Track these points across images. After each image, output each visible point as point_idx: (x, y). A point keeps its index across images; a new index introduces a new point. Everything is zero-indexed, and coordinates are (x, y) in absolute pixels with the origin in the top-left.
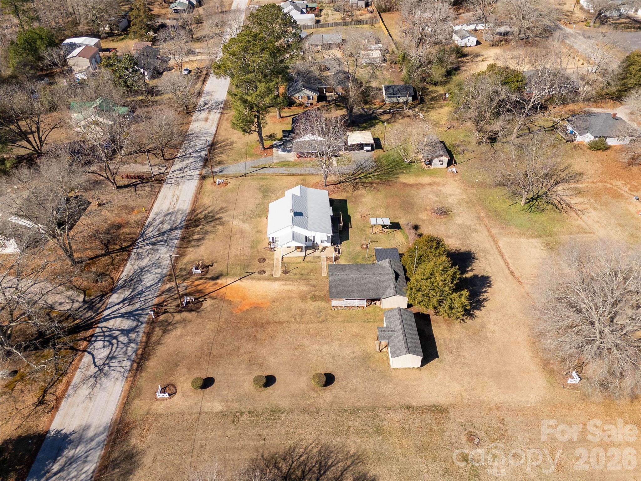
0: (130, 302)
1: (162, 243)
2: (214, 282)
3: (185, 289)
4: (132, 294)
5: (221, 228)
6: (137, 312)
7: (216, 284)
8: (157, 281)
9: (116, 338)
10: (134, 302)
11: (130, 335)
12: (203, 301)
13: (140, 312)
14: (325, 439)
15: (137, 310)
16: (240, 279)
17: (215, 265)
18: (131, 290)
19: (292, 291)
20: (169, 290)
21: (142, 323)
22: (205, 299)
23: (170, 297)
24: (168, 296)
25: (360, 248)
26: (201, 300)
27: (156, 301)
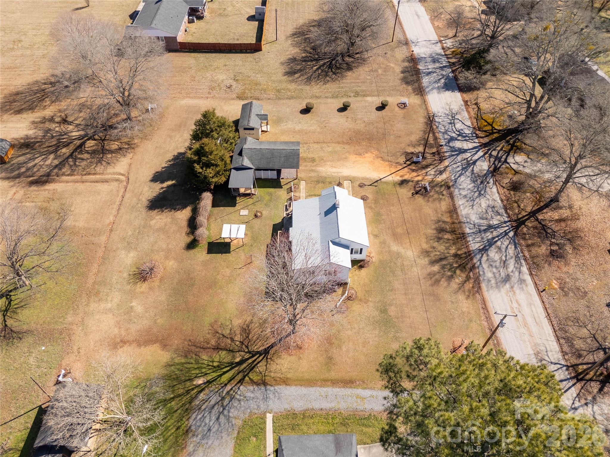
0: (468, 161)
1: (482, 228)
2: (404, 178)
3: (427, 172)
4: (471, 168)
5: (425, 246)
6: (456, 153)
7: (401, 176)
8: (458, 181)
9: (459, 135)
10: (465, 161)
11: (449, 137)
12: (406, 161)
13: (453, 153)
14: (308, 88)
15: (458, 155)
16: (380, 179)
17: (410, 194)
18: (475, 172)
19: (332, 167)
20: (441, 173)
21: (446, 145)
22: (405, 163)
23: (437, 166)
24: (439, 167)
25: (264, 212)
26: (408, 163)
27: (446, 163)
